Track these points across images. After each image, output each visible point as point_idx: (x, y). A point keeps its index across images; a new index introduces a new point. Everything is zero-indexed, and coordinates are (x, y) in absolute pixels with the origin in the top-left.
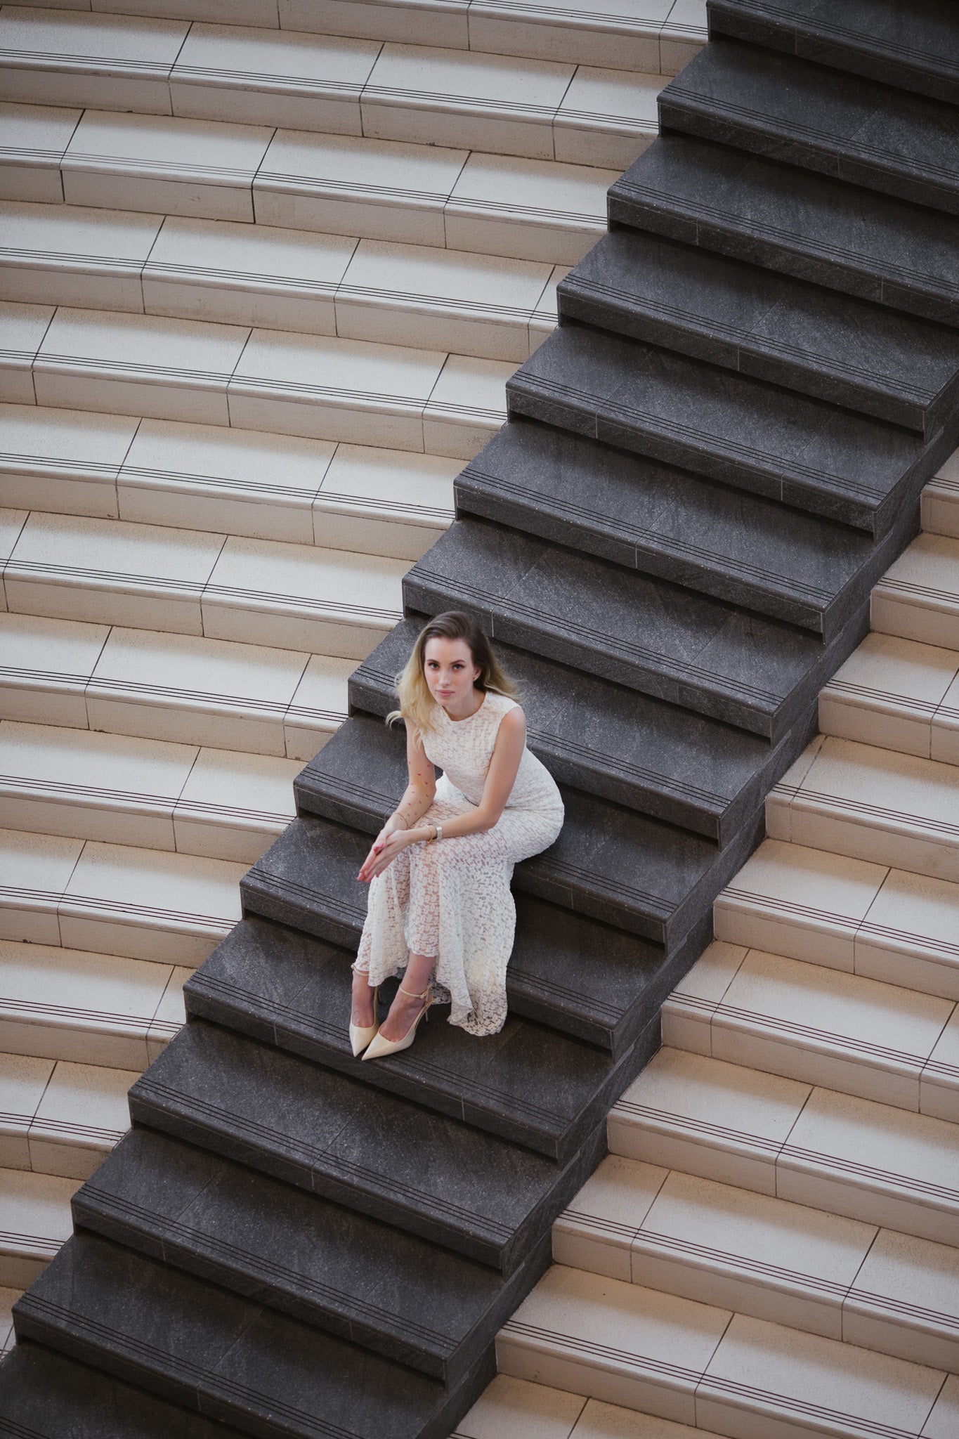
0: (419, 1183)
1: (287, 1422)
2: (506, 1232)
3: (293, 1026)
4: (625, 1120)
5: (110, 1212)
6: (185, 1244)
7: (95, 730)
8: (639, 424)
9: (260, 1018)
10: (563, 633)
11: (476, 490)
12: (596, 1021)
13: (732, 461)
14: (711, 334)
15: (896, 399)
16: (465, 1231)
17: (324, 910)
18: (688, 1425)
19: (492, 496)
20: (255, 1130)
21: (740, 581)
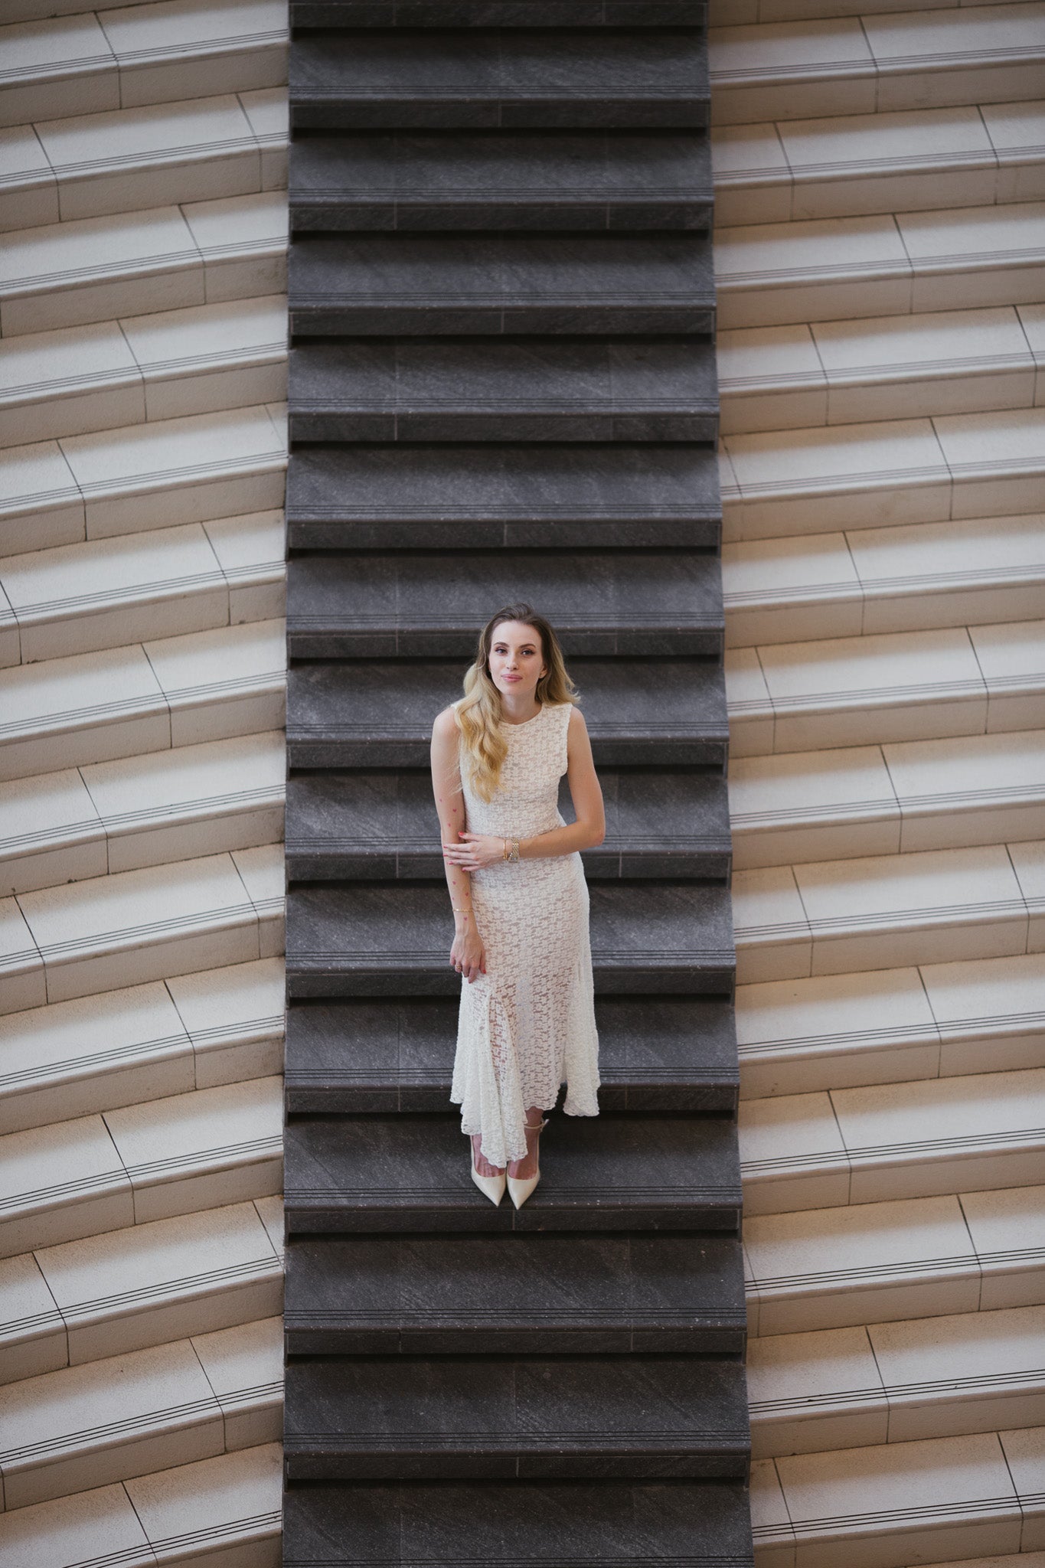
0: (618, 946)
1: (618, 1200)
2: (729, 955)
3: (418, 850)
4: (745, 830)
5: (332, 1084)
6: (425, 1083)
7: (28, 663)
8: (442, 200)
9: (380, 855)
10: (476, 410)
11: (316, 309)
12: (709, 739)
13: (552, 205)
14: (467, 97)
15: (677, 102)
16: (692, 968)
17: (385, 736)
18: (931, 1079)
19: (334, 309)
20: (431, 958)
21: (620, 308)
